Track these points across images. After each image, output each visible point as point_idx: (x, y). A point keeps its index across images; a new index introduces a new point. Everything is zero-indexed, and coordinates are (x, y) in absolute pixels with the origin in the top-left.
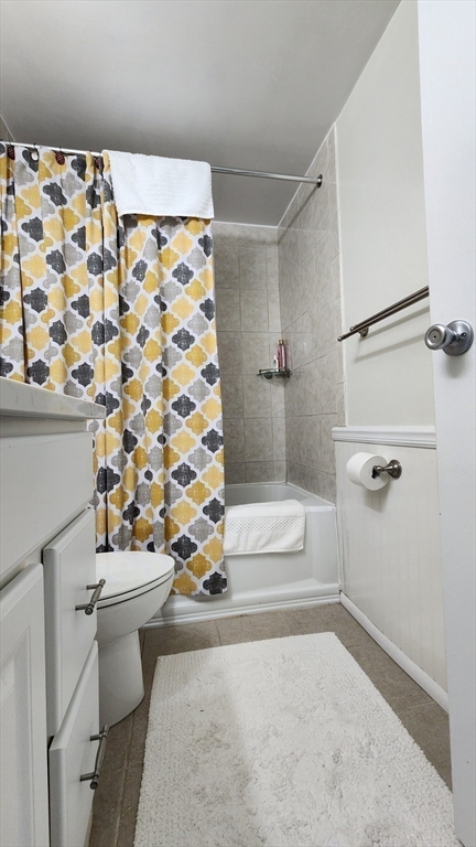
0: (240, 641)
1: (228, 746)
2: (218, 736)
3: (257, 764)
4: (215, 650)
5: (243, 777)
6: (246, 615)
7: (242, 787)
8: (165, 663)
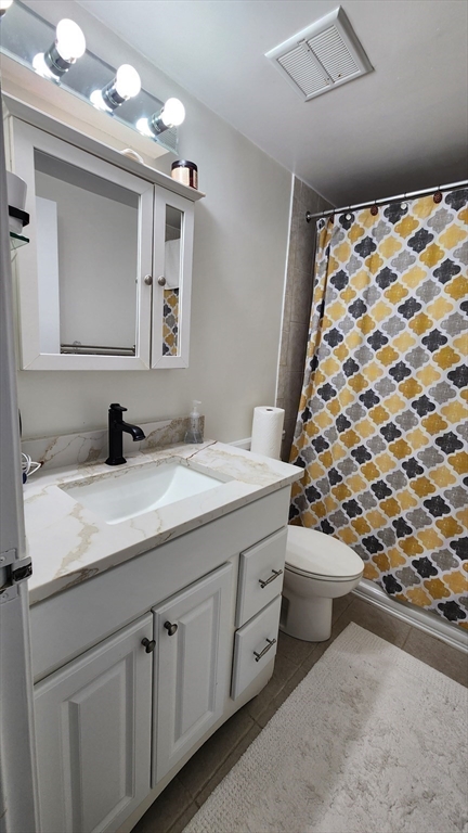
0: (420, 658)
1: (357, 712)
2: (355, 700)
3: (368, 737)
4: (394, 648)
5: (353, 735)
6: (444, 642)
7: (348, 738)
8: (353, 630)
